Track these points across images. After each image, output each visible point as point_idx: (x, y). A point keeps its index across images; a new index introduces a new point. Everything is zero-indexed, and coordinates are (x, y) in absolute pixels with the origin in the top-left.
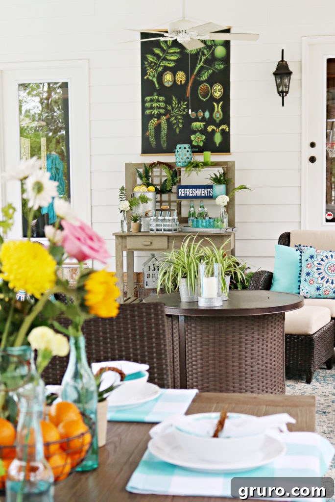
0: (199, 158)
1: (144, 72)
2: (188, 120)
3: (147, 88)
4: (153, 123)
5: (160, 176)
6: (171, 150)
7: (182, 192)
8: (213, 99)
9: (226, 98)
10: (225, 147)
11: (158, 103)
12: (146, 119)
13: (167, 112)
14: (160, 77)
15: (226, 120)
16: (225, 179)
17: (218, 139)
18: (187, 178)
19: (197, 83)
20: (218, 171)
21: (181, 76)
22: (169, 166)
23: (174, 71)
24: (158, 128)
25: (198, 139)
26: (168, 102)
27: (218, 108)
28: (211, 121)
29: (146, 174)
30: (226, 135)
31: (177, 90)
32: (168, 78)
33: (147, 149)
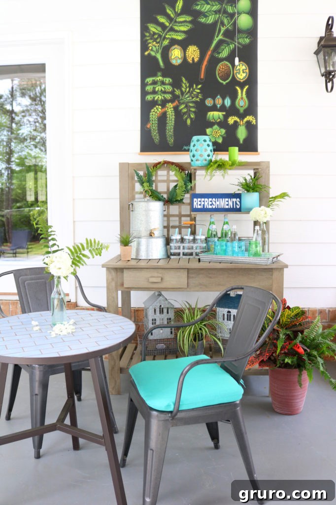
0: (223, 157)
1: (144, 46)
2: (202, 110)
3: (149, 66)
4: (156, 111)
5: (166, 180)
6: (182, 145)
7: (198, 204)
8: (235, 82)
9: (252, 81)
10: (250, 145)
11: (163, 86)
12: (146, 107)
13: (175, 98)
14: (166, 52)
15: (252, 109)
16: (255, 185)
17: (242, 133)
18: (204, 182)
19: (214, 61)
20: (248, 174)
21: (193, 53)
22: (181, 167)
23: (184, 45)
24: (163, 118)
25: (218, 134)
26: (176, 84)
27: (242, 94)
28: (233, 110)
29: (147, 177)
30: (252, 129)
31: (187, 70)
32: (176, 54)
33: (147, 145)
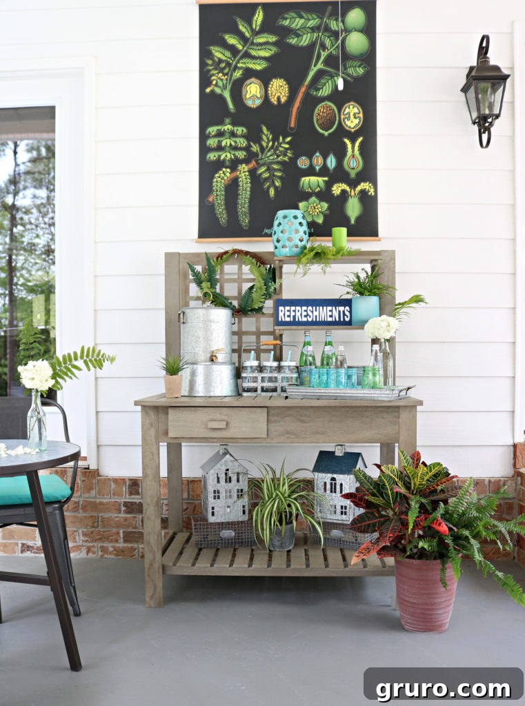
1: (205, 80)
2: (292, 174)
3: (211, 111)
4: (222, 178)
5: (237, 279)
7: (284, 313)
8: (342, 132)
9: (368, 130)
10: (366, 226)
11: (233, 138)
12: (208, 170)
13: (251, 156)
14: (237, 89)
15: (369, 172)
17: (353, 209)
19: (311, 102)
21: (279, 89)
23: (265, 78)
24: (233, 187)
25: (313, 210)
26: (253, 136)
27: (353, 150)
28: (339, 174)
29: (208, 275)
30: (369, 202)
31: (270, 114)
32: (253, 91)
33: (209, 228)
